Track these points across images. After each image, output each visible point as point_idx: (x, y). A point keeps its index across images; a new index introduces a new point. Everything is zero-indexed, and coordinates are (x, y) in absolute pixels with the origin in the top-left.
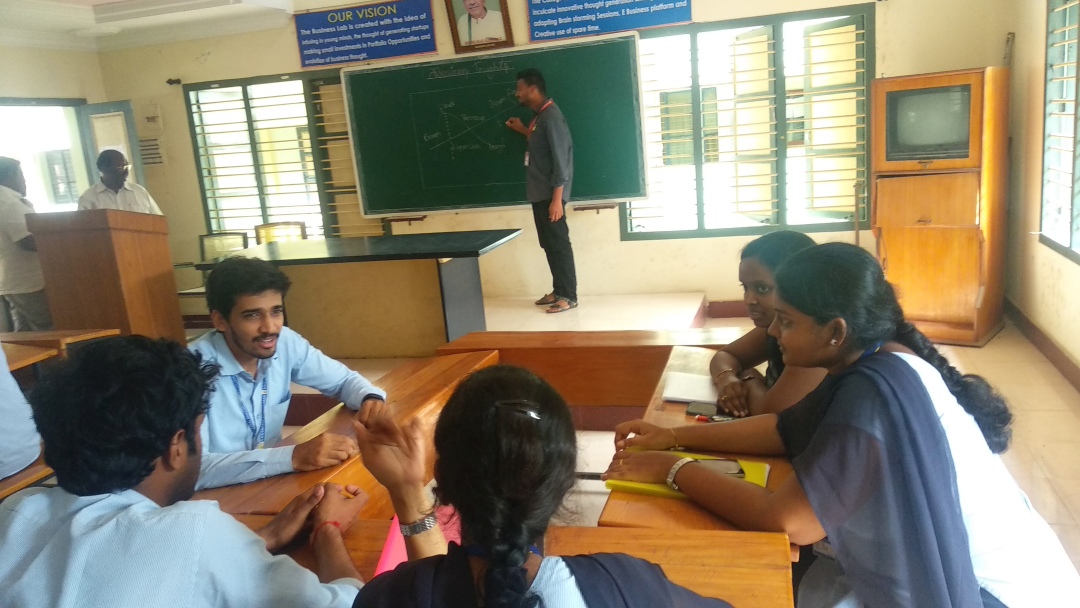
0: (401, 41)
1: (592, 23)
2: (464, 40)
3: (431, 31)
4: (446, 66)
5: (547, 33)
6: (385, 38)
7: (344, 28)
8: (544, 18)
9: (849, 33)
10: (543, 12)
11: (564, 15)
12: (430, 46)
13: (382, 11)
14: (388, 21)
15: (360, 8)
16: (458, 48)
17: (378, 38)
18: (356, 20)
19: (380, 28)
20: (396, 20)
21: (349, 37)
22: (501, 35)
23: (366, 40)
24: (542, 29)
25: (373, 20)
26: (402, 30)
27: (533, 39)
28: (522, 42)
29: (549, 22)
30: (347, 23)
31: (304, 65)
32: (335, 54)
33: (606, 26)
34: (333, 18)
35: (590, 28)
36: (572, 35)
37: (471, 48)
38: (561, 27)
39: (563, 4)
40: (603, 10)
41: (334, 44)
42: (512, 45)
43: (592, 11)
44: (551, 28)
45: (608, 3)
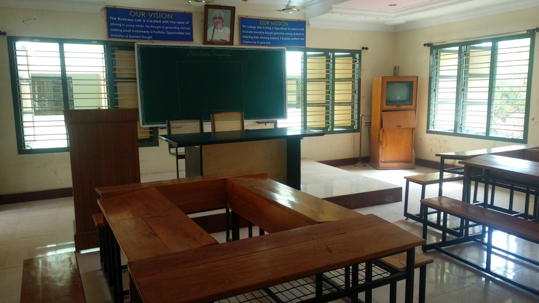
0: (173, 33)
1: (268, 41)
2: (209, 38)
3: (191, 31)
4: (197, 50)
5: (249, 42)
6: (164, 30)
7: (140, 20)
8: (247, 35)
9: (350, 60)
10: (247, 32)
11: (256, 35)
12: (190, 39)
13: (164, 16)
14: (167, 22)
15: (151, 12)
17: (161, 30)
18: (147, 17)
20: (171, 22)
22: (228, 39)
23: (153, 30)
24: (246, 40)
25: (158, 19)
26: (175, 28)
27: (241, 43)
28: (237, 44)
29: (250, 37)
30: (141, 18)
31: (109, 36)
32: (132, 34)
33: (274, 43)
34: (133, 14)
35: (267, 43)
36: (259, 45)
37: (212, 42)
38: (254, 40)
39: (256, 30)
40: (272, 36)
41: (132, 28)
42: (233, 45)
43: (268, 36)
44: (250, 40)
45: (275, 34)
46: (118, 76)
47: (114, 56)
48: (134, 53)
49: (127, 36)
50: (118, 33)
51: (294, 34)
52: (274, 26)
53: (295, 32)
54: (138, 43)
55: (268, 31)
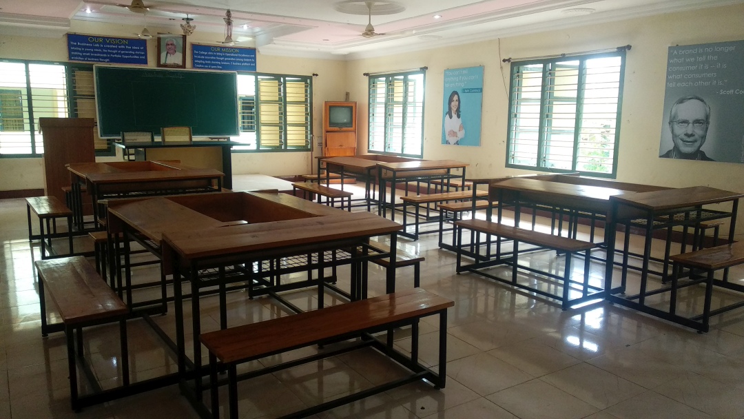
0: (128, 57)
1: (220, 65)
2: (162, 61)
3: (146, 55)
4: (152, 72)
5: (200, 66)
6: (121, 54)
7: (97, 45)
8: (199, 59)
10: (199, 57)
11: (208, 60)
12: (145, 62)
13: (120, 42)
14: (123, 47)
15: (108, 38)
17: (117, 53)
18: (105, 43)
19: (118, 49)
20: (127, 47)
21: (100, 50)
22: (180, 63)
23: (110, 53)
24: (198, 64)
25: (114, 45)
26: (131, 52)
27: (194, 66)
28: (189, 67)
29: (201, 61)
30: (99, 43)
32: (90, 57)
33: (224, 67)
34: (91, 39)
35: (218, 67)
36: (210, 68)
37: (165, 66)
38: (206, 64)
39: (208, 55)
40: (224, 61)
41: (90, 52)
42: (185, 68)
43: (220, 61)
44: (202, 64)
45: (226, 59)
46: (78, 93)
47: (74, 76)
48: (93, 74)
49: (86, 59)
50: (78, 56)
51: (245, 60)
52: (225, 52)
53: (246, 58)
54: (96, 65)
55: (220, 56)
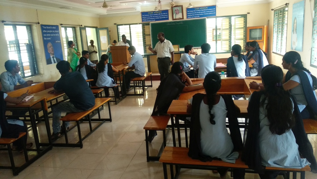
0: (162, 18)
3: (168, 16)
4: (170, 23)
5: (190, 17)
6: (159, 17)
7: (151, 15)
8: (189, 14)
9: (242, 19)
11: (193, 14)
12: (168, 19)
13: (159, 12)
14: (160, 14)
15: (155, 11)
16: (173, 19)
18: (153, 13)
19: (158, 15)
20: (161, 14)
21: (152, 17)
22: (181, 17)
23: (155, 17)
25: (157, 14)
26: (163, 16)
27: (187, 18)
28: (185, 18)
31: (142, 22)
32: (149, 20)
33: (201, 16)
34: (149, 13)
35: (198, 17)
36: (195, 18)
37: (176, 19)
38: (192, 16)
39: (193, 12)
41: (149, 18)
42: (183, 19)
43: (199, 14)
44: (191, 16)
45: (201, 12)
46: (146, 34)
47: (144, 28)
48: (150, 26)
49: (147, 21)
50: (145, 20)
51: (210, 11)
52: (201, 9)
53: (211, 10)
55: (199, 12)
